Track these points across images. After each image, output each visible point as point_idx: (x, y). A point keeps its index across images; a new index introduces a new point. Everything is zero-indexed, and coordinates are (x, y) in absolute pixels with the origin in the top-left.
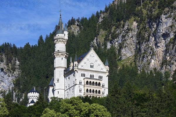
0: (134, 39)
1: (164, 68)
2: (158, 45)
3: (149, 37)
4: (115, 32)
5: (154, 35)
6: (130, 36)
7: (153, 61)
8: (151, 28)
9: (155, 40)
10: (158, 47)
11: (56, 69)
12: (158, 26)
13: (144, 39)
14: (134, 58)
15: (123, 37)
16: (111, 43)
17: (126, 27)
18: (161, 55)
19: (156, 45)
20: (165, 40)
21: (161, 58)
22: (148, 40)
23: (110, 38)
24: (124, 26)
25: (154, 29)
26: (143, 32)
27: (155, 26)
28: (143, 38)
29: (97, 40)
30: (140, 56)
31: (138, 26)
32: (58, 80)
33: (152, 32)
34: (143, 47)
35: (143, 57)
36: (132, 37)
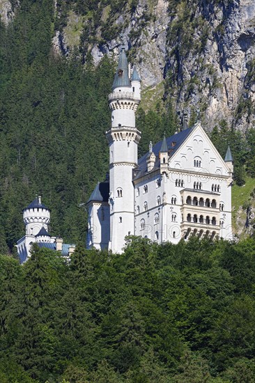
0: (161, 41)
1: (244, 120)
2: (229, 62)
3: (204, 41)
4: (110, 22)
5: (218, 38)
6: (151, 34)
7: (214, 101)
8: (209, 19)
9: (220, 49)
10: (228, 67)
11: (115, 167)
12: (227, 14)
13: (189, 47)
14: (162, 90)
15: (134, 35)
16: (101, 49)
17: (140, 11)
18: (235, 87)
19: (222, 62)
20: (244, 50)
21: (235, 95)
22: (203, 49)
23: (99, 36)
24: (133, 9)
25: (216, 23)
26: (187, 28)
27: (220, 15)
28: (189, 44)
29: (61, 38)
30: (181, 86)
31: (169, 9)
32: (120, 193)
33: (213, 29)
34: (189, 65)
35: (191, 91)
36: (155, 37)
